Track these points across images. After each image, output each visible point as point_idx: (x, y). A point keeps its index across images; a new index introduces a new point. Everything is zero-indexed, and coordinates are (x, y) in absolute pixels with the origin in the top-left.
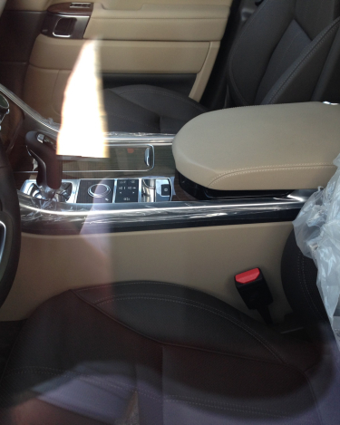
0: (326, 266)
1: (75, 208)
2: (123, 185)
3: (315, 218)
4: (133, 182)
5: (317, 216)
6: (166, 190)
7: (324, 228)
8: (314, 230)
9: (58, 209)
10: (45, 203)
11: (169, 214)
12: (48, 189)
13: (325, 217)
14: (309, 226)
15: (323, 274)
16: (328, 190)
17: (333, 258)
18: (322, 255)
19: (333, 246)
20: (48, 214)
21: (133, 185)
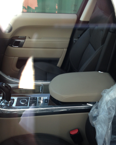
0: (99, 131)
1: (15, 108)
2: (32, 99)
3: (95, 113)
4: (35, 98)
5: (96, 113)
6: (46, 101)
7: (98, 118)
8: (95, 118)
9: (9, 109)
10: (4, 107)
11: (47, 110)
12: (6, 101)
13: (98, 113)
14: (93, 116)
15: (98, 135)
16: (99, 103)
17: (101, 129)
18: (97, 128)
19: (101, 124)
20: (5, 111)
21: (35, 99)
